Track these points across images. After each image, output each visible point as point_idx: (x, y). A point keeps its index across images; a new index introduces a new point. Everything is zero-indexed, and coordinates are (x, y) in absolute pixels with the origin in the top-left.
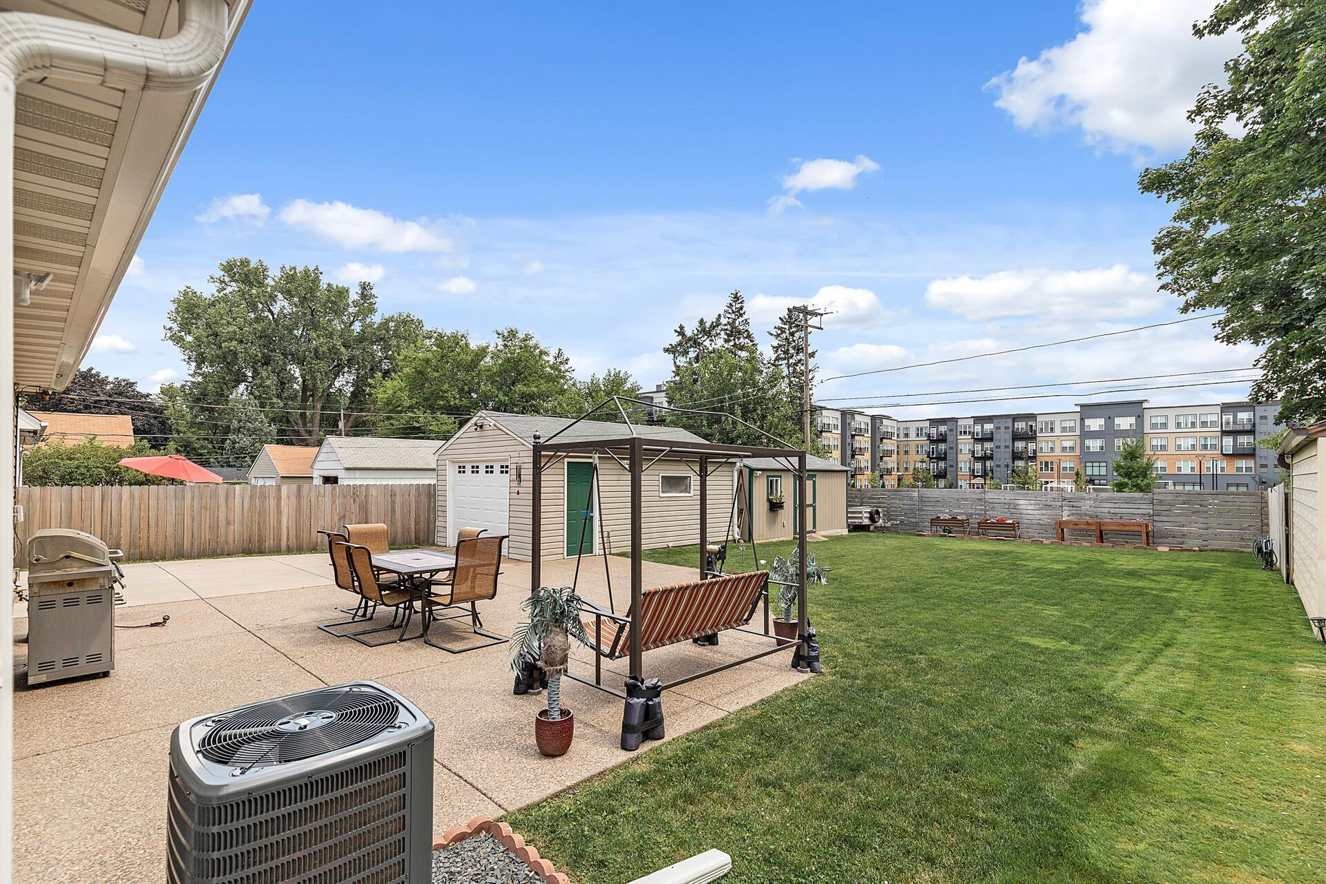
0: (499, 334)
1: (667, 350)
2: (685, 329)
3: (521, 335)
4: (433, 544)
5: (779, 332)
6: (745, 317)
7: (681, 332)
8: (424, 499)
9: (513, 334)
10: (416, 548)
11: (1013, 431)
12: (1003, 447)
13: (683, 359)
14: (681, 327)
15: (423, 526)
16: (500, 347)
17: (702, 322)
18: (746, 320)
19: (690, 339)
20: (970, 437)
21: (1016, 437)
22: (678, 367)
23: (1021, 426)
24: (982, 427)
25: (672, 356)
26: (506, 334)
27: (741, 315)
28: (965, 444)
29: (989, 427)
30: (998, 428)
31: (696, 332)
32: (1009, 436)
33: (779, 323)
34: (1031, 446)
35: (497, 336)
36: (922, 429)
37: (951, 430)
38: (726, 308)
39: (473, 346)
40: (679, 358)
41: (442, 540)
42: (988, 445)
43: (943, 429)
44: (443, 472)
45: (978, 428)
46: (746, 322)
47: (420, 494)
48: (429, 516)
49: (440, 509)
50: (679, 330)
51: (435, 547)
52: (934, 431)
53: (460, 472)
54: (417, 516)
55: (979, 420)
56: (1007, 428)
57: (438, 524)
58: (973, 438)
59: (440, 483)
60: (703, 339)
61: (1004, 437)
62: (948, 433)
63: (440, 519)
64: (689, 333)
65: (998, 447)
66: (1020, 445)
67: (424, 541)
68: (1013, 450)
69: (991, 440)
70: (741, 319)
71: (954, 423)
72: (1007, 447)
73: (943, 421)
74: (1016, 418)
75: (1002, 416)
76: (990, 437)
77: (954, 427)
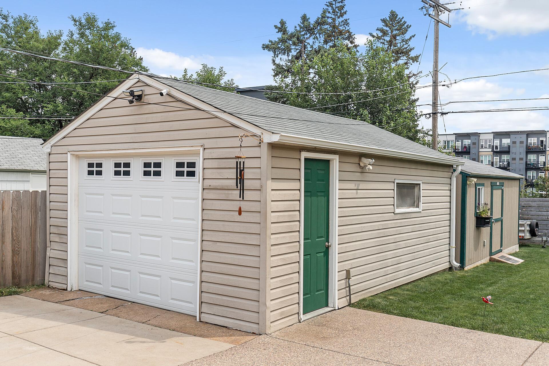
0: (75, 21)
1: (266, 47)
2: (287, 25)
3: (100, 24)
4: (42, 285)
5: (380, 34)
6: (345, 17)
7: (282, 28)
8: (26, 214)
9: (91, 22)
10: (16, 293)
11: (527, 145)
12: (518, 159)
13: (285, 57)
14: (283, 23)
15: (25, 257)
16: (76, 37)
17: (304, 18)
18: (346, 20)
19: (292, 36)
20: (490, 150)
21: (530, 150)
22: (278, 66)
23: (533, 141)
24: (501, 142)
25: (271, 54)
26: (83, 21)
27: (342, 15)
28: (486, 156)
29: (506, 141)
30: (514, 143)
31: (298, 28)
32: (523, 150)
33: (381, 25)
34: (542, 159)
35: (73, 22)
36: (448, 142)
37: (474, 144)
38: (326, 7)
39: (44, 34)
40: (280, 56)
41: (60, 279)
42: (505, 157)
43: (467, 142)
44: (61, 174)
45: (497, 142)
46: (346, 23)
47: (20, 207)
48: (34, 242)
49: (53, 229)
50: (279, 25)
51: (47, 292)
52: (459, 144)
53: (90, 173)
54: (15, 241)
55: (498, 135)
56: (522, 142)
57: (50, 253)
58: (493, 151)
59: (53, 189)
60: (306, 36)
61: (519, 151)
62: (471, 146)
63: (55, 246)
64: (291, 29)
65: (514, 159)
66: (532, 157)
67: (27, 281)
68: (526, 162)
69: (508, 152)
70: (341, 19)
71: (477, 137)
72: (521, 159)
73: (467, 136)
74: (529, 134)
75: (518, 132)
76: (507, 150)
77: (476, 141)
